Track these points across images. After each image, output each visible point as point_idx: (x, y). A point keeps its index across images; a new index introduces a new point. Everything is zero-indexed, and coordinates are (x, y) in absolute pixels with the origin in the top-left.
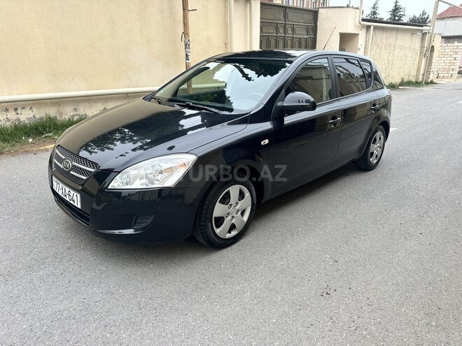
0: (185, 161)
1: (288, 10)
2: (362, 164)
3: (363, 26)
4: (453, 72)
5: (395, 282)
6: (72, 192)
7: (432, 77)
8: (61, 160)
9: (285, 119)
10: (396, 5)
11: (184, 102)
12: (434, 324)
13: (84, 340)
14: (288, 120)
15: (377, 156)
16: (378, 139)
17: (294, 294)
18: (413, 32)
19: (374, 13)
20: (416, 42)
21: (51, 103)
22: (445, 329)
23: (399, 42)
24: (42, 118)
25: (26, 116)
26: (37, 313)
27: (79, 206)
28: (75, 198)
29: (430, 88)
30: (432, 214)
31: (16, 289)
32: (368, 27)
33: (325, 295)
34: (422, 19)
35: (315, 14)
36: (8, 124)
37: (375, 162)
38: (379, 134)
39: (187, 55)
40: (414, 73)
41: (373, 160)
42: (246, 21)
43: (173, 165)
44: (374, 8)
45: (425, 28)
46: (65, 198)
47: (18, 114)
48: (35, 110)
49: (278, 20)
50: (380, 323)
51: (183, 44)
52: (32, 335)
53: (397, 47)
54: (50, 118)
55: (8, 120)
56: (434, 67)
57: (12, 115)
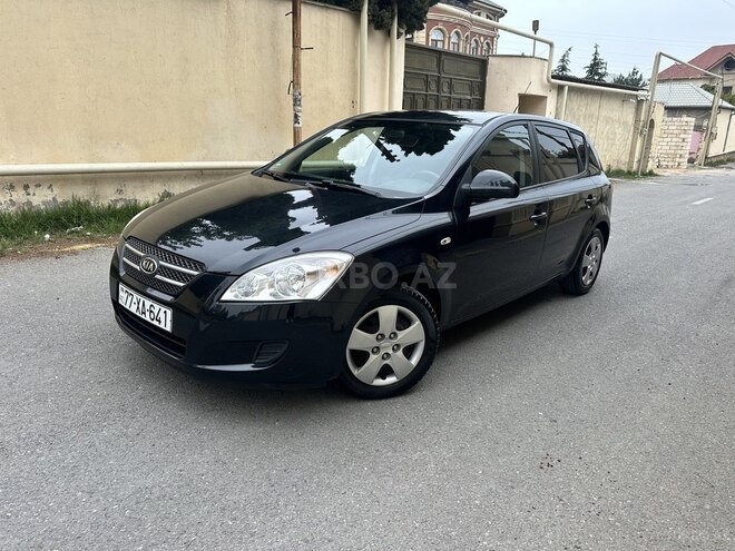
0: (337, 263)
1: (443, 57)
2: (571, 284)
3: (553, 86)
4: (681, 160)
5: (643, 450)
6: (157, 307)
7: (651, 165)
8: (137, 259)
9: (472, 209)
10: (595, 59)
11: (320, 180)
12: (708, 507)
13: (193, 530)
14: (477, 210)
15: (591, 274)
16: (593, 248)
17: (499, 466)
18: (625, 98)
19: (564, 68)
20: (628, 113)
21: (83, 178)
22: (724, 513)
23: (604, 113)
24: (66, 203)
25: (41, 198)
26: (111, 491)
27: (168, 329)
28: (162, 315)
29: (649, 182)
30: (681, 358)
31: (70, 456)
32: (561, 88)
33: (545, 467)
34: (632, 80)
35: (483, 63)
36: (12, 209)
37: (589, 282)
38: (595, 241)
39: (296, 116)
40: (625, 158)
41: (586, 279)
42: (384, 69)
43: (319, 268)
44: (563, 61)
45: (640, 92)
46: (143, 317)
47: (29, 194)
48: (56, 190)
49: (429, 71)
50: (632, 506)
51: (291, 98)
52: (109, 522)
53: (601, 119)
54: (79, 203)
55: (13, 203)
56: (655, 150)
57: (19, 196)
